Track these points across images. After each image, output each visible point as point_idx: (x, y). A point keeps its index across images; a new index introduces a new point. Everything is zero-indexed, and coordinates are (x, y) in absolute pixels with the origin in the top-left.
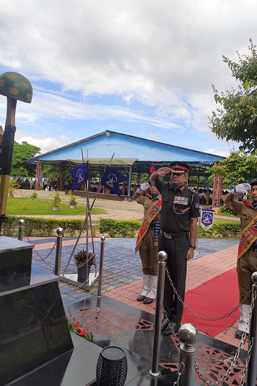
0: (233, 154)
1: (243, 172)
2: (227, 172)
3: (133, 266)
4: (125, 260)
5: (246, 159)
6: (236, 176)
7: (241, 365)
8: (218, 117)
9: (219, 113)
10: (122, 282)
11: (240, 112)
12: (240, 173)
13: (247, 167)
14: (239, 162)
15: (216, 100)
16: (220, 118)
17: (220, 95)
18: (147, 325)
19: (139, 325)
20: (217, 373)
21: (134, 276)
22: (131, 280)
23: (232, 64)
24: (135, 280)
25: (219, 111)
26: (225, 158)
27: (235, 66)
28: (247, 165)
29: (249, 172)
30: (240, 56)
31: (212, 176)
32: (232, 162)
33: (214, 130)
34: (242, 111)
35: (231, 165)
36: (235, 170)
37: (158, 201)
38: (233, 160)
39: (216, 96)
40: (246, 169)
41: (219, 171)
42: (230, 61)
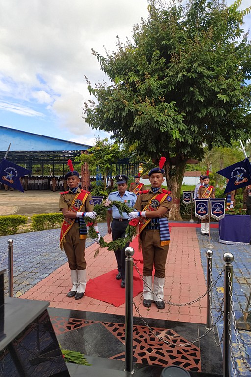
0: (99, 144)
1: (109, 159)
2: (94, 159)
3: (32, 264)
4: (20, 260)
5: (110, 148)
6: (103, 164)
7: (175, 335)
8: (90, 108)
9: (91, 104)
10: (28, 285)
11: (114, 104)
12: (106, 161)
13: (111, 155)
14: (104, 151)
15: (90, 91)
16: (92, 108)
17: (93, 87)
18: (78, 323)
19: (70, 326)
20: (161, 349)
21: (38, 275)
22: (38, 280)
23: (101, 58)
24: (41, 279)
25: (91, 102)
26: (92, 147)
27: (104, 60)
28: (111, 153)
29: (113, 159)
30: (107, 51)
31: (81, 164)
32: (98, 150)
33: (87, 120)
34: (116, 104)
35: (97, 153)
36: (101, 157)
37: (78, 194)
38: (99, 148)
39: (89, 87)
40: (111, 156)
41: (87, 159)
42: (98, 55)
